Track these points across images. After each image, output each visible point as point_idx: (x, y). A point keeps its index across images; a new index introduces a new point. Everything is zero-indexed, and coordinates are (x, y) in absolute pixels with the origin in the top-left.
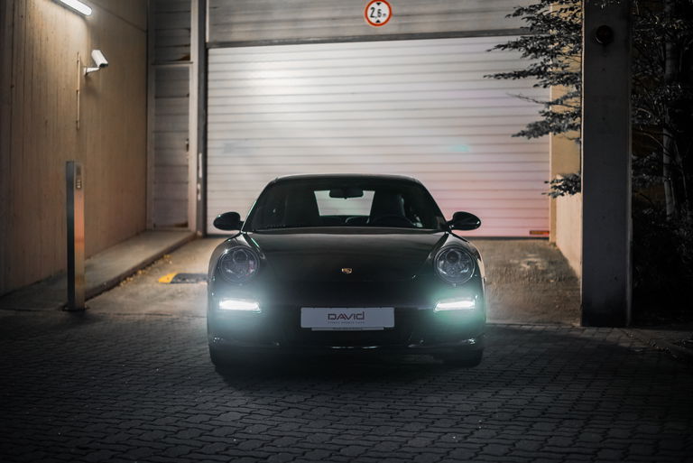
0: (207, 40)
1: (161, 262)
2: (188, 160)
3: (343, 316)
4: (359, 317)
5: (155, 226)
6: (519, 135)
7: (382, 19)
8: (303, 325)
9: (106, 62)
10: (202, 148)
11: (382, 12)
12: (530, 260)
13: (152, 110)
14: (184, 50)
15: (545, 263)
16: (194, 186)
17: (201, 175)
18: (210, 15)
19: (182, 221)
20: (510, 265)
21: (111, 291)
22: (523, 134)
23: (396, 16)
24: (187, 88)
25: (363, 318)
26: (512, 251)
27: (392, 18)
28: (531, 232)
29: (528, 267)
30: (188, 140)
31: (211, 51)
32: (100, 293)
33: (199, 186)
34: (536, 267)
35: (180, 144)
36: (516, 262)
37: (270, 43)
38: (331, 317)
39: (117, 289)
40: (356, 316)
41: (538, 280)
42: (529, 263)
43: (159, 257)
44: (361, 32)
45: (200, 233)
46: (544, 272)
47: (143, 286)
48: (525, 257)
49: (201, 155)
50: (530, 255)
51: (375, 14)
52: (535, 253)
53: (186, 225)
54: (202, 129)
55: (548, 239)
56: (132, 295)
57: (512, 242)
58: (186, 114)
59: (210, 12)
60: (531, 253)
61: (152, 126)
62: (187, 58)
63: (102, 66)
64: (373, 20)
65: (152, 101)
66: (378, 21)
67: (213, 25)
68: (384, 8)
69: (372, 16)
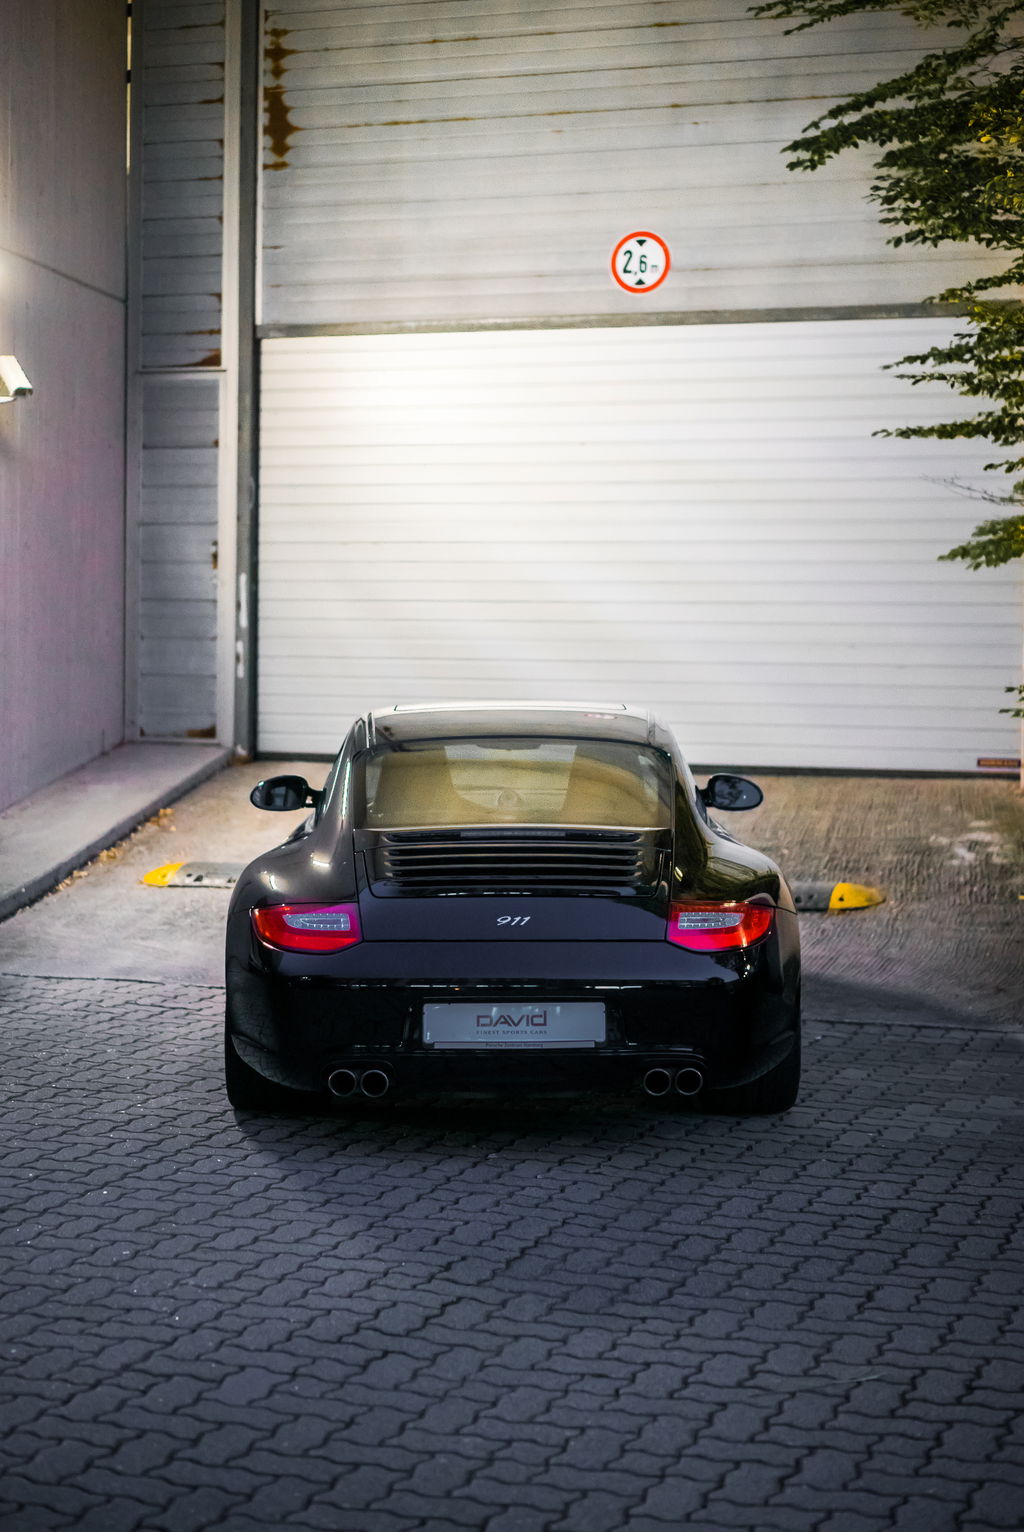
0: (259, 322)
1: (151, 828)
2: (215, 587)
5: (142, 733)
6: (953, 555)
7: (650, 278)
9: (27, 385)
10: (246, 562)
11: (649, 261)
12: (975, 836)
13: (137, 476)
14: (207, 342)
15: (1009, 847)
16: (228, 647)
17: (244, 622)
18: (265, 263)
19: (204, 723)
20: (928, 851)
21: (37, 906)
22: (964, 552)
23: (682, 270)
24: (214, 428)
26: (935, 811)
27: (670, 274)
28: (979, 762)
29: (970, 857)
30: (215, 543)
31: (267, 345)
32: (13, 914)
33: (241, 647)
34: (989, 856)
35: (194, 548)
36: (944, 841)
37: (400, 329)
39: (50, 899)
41: (991, 894)
42: (972, 846)
43: (149, 815)
44: (604, 307)
45: (242, 751)
46: (1006, 871)
47: (108, 893)
48: (964, 828)
49: (244, 578)
50: (975, 824)
51: (634, 265)
52: (987, 817)
53: (210, 733)
54: (247, 520)
55: (1017, 777)
56: (81, 919)
57: (939, 783)
58: (212, 486)
59: (265, 257)
60: (979, 817)
61: (138, 510)
62: (214, 360)
63: (20, 392)
64: (630, 279)
65: (137, 455)
66: (640, 282)
67: (273, 286)
68: (653, 252)
69: (625, 271)
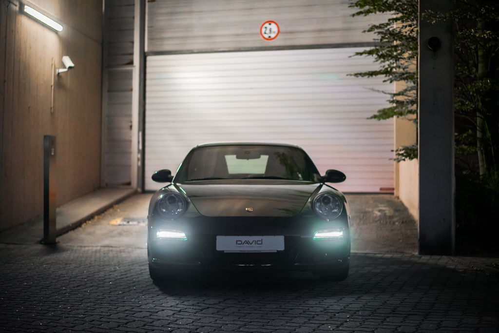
0: (146, 49)
1: (111, 210)
2: (131, 137)
3: (247, 242)
4: (259, 242)
5: (107, 184)
6: (372, 118)
7: (273, 36)
8: (218, 249)
9: (72, 65)
10: (141, 128)
11: (273, 30)
12: (380, 208)
14: (130, 57)
15: (392, 211)
16: (135, 156)
17: (141, 147)
18: (148, 32)
19: (127, 181)
20: (366, 212)
21: (76, 230)
22: (375, 117)
23: (283, 33)
24: (131, 84)
25: (262, 244)
26: (367, 203)
27: (279, 35)
28: (381, 189)
29: (379, 214)
30: (131, 122)
31: (149, 58)
32: (67, 232)
33: (139, 156)
34: (385, 214)
35: (124, 124)
36: (370, 210)
37: (191, 52)
38: (238, 242)
39: (80, 229)
40: (256, 242)
41: (386, 223)
42: (380, 211)
43: (110, 207)
44: (258, 45)
45: (139, 190)
46: (391, 217)
47: (99, 227)
48: (377, 206)
49: (141, 133)
50: (380, 205)
51: (268, 31)
52: (384, 203)
53: (129, 184)
54: (142, 114)
55: (393, 194)
56: (90, 234)
57: (368, 196)
58: (130, 103)
59: (148, 30)
60: (381, 204)
61: (105, 111)
62: (131, 63)
63: (70, 68)
64: (266, 36)
65: (106, 94)
66: (270, 37)
67: (150, 39)
68: (274, 27)
69: (265, 33)
